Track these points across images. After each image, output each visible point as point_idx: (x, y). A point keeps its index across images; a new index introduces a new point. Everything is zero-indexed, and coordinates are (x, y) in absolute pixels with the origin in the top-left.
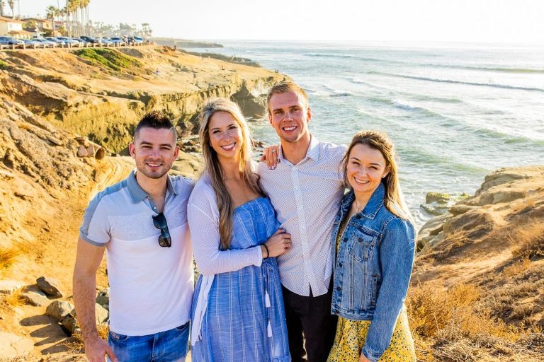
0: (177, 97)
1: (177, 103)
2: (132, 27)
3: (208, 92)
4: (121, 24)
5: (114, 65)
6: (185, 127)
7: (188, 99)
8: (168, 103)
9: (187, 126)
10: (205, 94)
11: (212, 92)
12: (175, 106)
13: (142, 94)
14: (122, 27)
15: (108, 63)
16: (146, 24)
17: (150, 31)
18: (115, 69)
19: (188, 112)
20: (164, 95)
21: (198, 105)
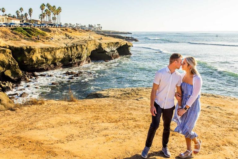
0: (50, 49)
1: (51, 53)
2: (94, 26)
3: (71, 48)
4: (89, 25)
5: (30, 35)
6: (56, 65)
7: (57, 51)
8: (45, 52)
9: (58, 64)
10: (69, 49)
11: (74, 48)
12: (49, 54)
13: (28, 47)
14: (89, 26)
15: (27, 34)
16: (99, 25)
17: (101, 28)
18: (29, 36)
19: (57, 57)
20: (42, 48)
21: (64, 54)
